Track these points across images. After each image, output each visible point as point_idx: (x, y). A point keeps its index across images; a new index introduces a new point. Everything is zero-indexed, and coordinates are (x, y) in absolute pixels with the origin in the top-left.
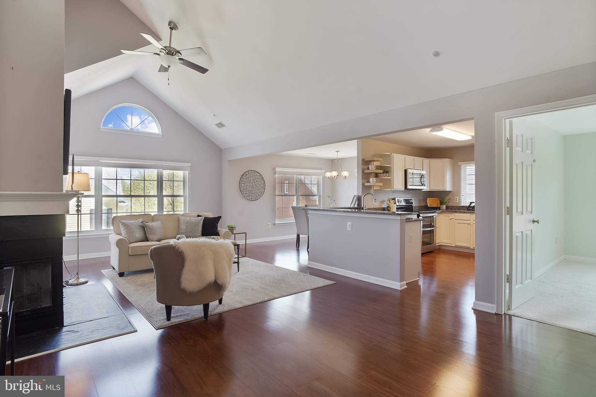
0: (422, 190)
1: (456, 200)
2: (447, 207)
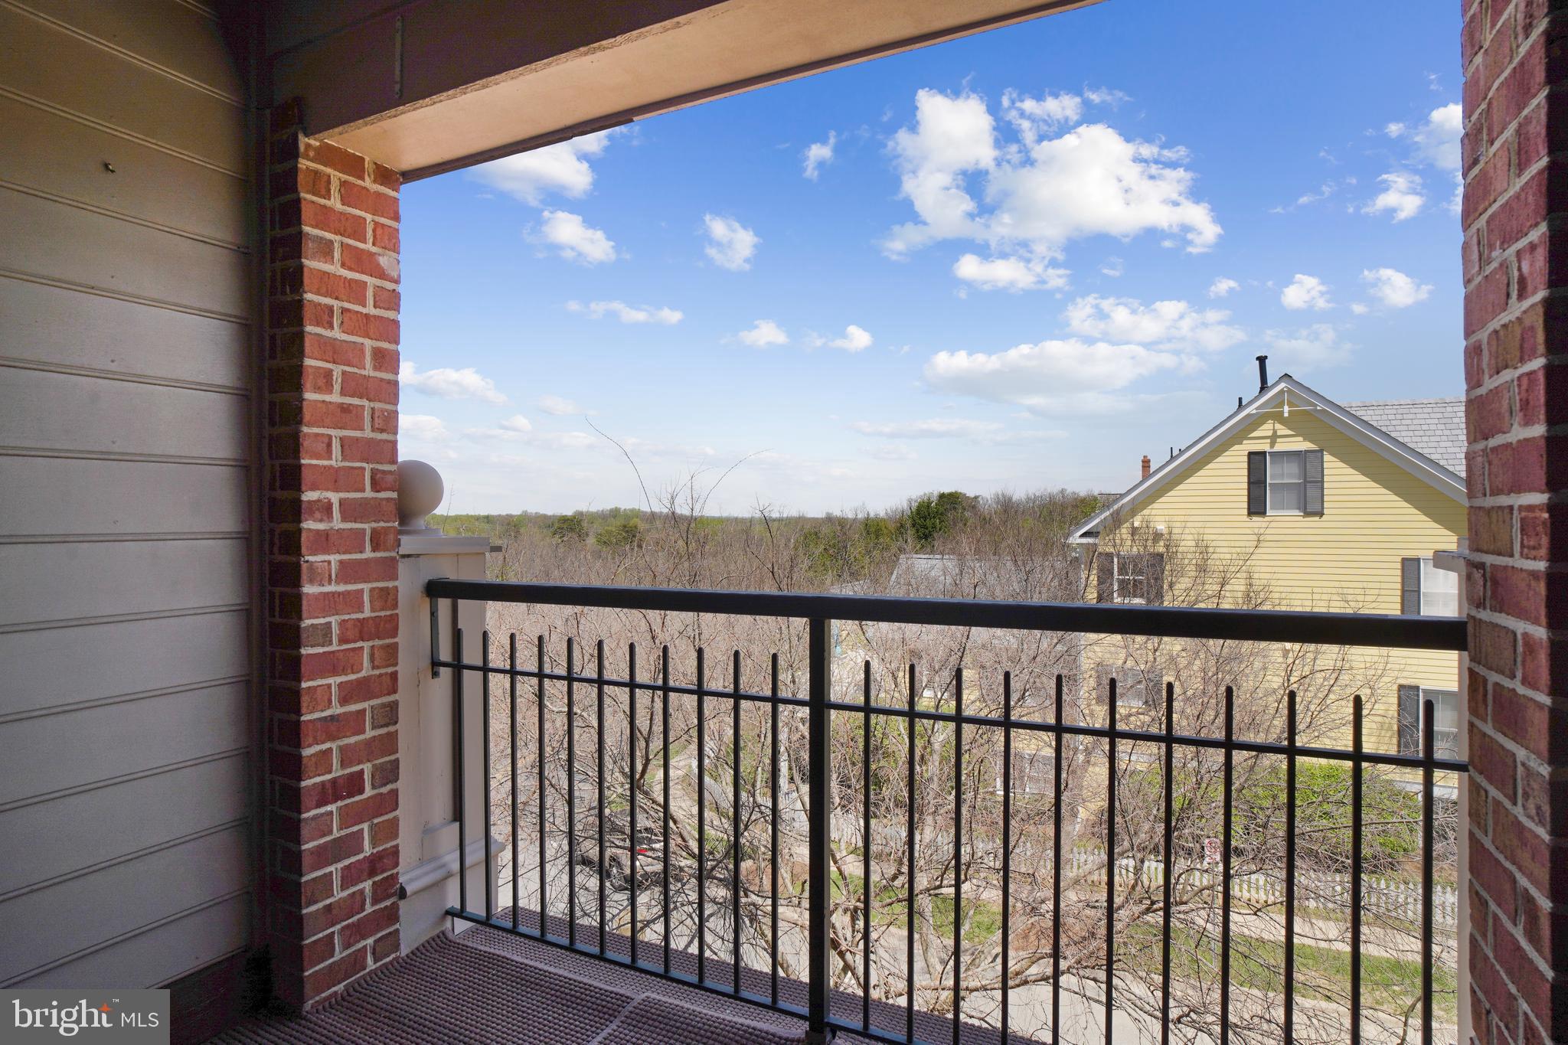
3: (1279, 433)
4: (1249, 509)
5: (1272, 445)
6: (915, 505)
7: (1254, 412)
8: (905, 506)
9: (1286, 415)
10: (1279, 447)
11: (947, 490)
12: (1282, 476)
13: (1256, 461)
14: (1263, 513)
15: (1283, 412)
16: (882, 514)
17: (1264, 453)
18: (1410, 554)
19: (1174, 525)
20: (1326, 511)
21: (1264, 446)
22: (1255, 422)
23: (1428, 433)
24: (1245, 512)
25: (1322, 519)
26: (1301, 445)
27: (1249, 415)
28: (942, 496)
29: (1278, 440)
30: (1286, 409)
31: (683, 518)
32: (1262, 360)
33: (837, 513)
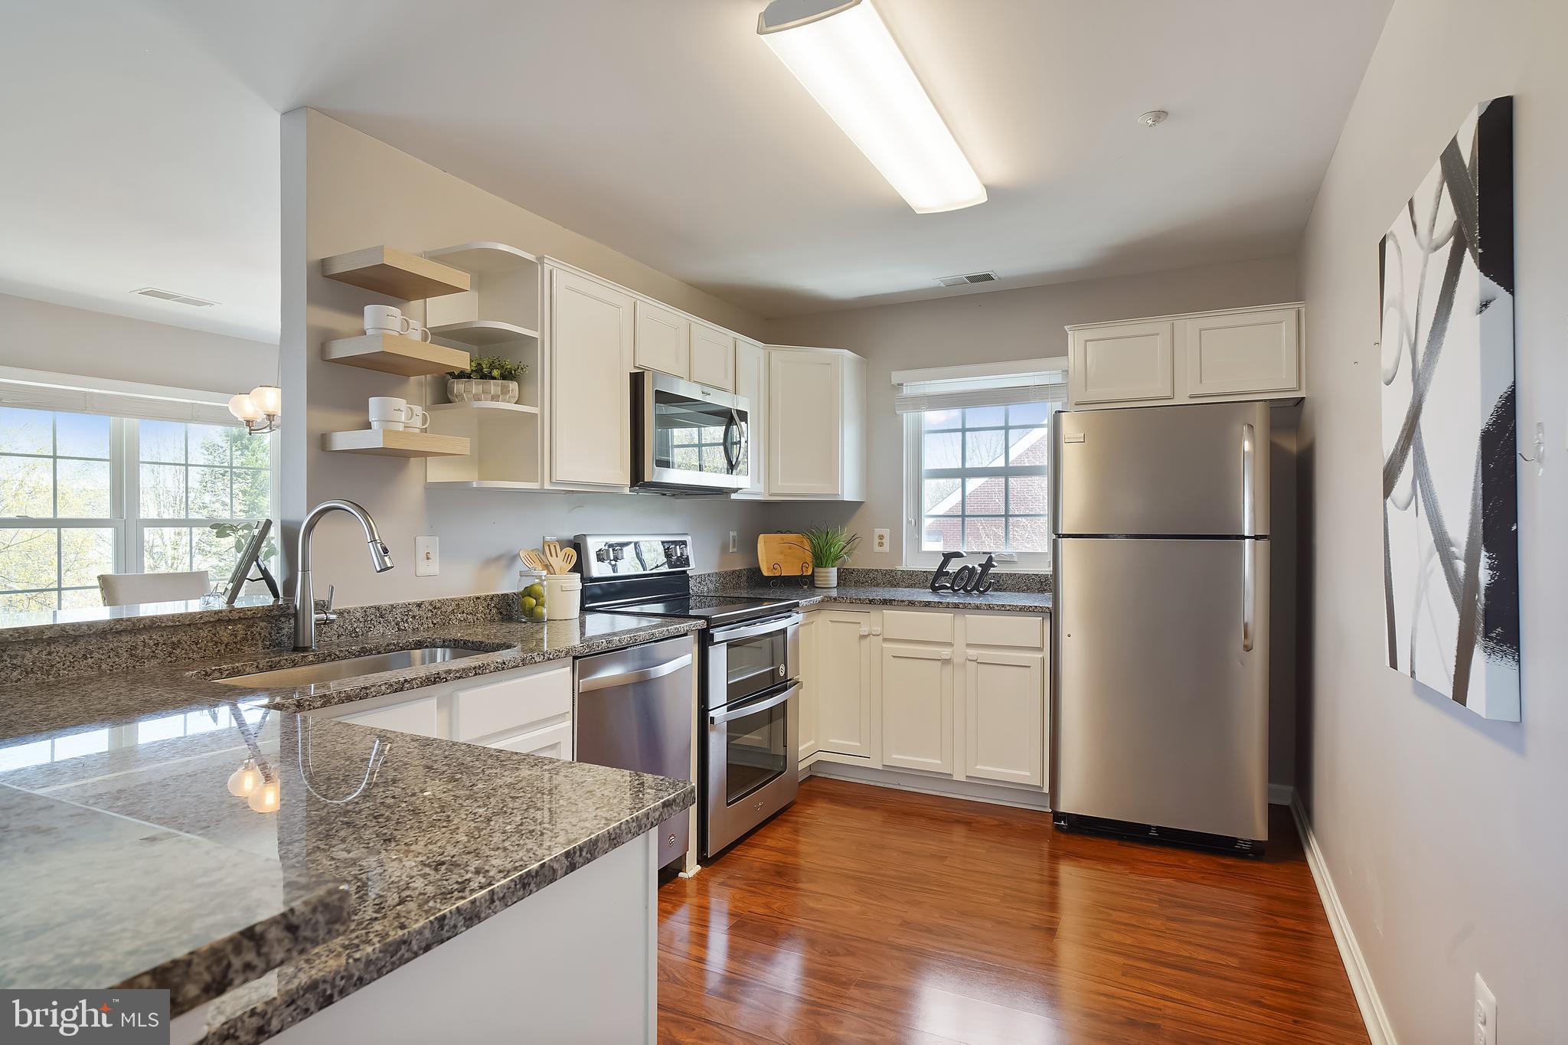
0: (734, 496)
1: (881, 545)
2: (846, 577)
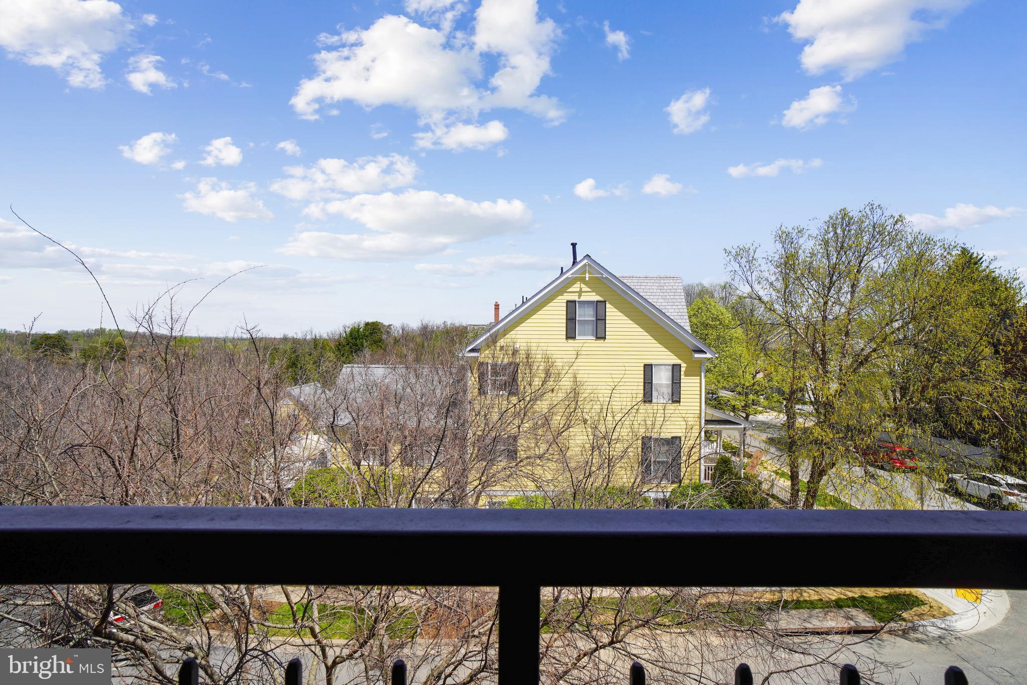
3: (583, 290)
4: (566, 335)
5: (580, 296)
6: (348, 330)
7: (570, 276)
8: (342, 330)
9: (587, 279)
10: (583, 298)
11: (370, 320)
12: (584, 316)
13: (571, 305)
14: (574, 338)
15: (585, 277)
16: (325, 336)
17: (575, 302)
18: (648, 362)
19: (532, 344)
20: (607, 337)
21: (574, 297)
22: (570, 282)
23: (653, 294)
24: (564, 337)
25: (605, 341)
26: (595, 297)
27: (567, 278)
28: (367, 324)
29: (583, 294)
30: (587, 275)
31: (162, 337)
32: (574, 245)
33: (291, 334)
